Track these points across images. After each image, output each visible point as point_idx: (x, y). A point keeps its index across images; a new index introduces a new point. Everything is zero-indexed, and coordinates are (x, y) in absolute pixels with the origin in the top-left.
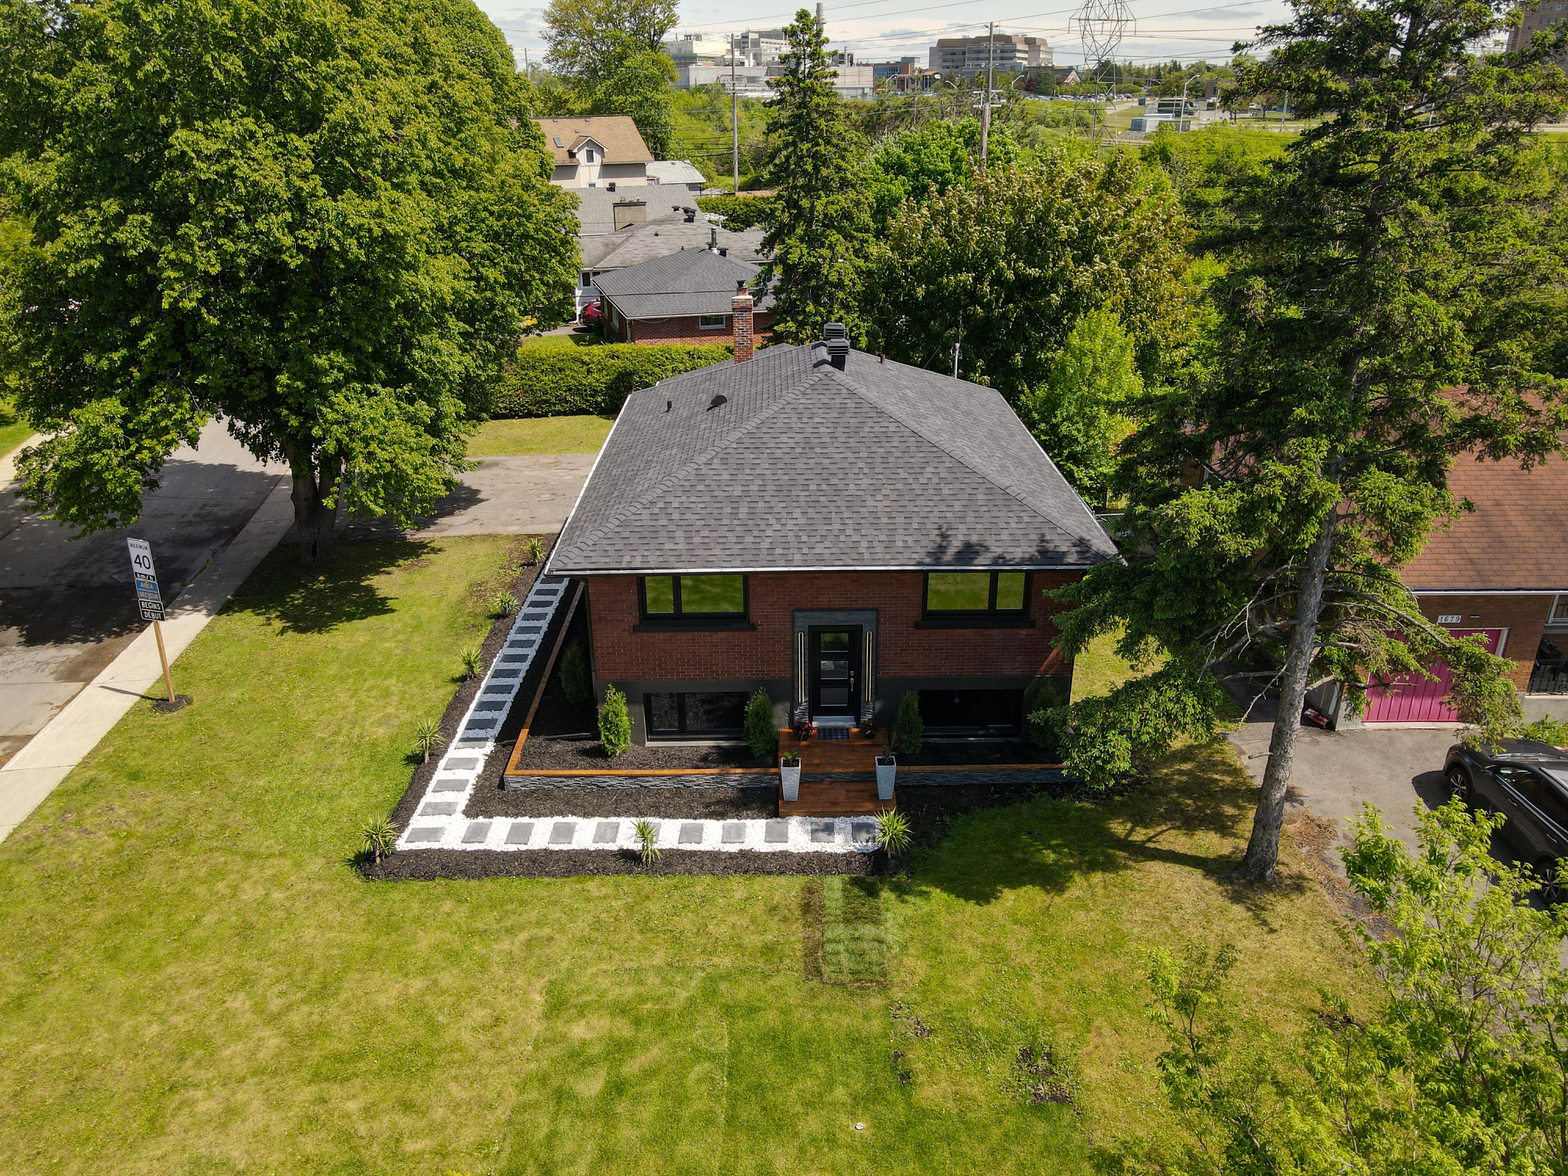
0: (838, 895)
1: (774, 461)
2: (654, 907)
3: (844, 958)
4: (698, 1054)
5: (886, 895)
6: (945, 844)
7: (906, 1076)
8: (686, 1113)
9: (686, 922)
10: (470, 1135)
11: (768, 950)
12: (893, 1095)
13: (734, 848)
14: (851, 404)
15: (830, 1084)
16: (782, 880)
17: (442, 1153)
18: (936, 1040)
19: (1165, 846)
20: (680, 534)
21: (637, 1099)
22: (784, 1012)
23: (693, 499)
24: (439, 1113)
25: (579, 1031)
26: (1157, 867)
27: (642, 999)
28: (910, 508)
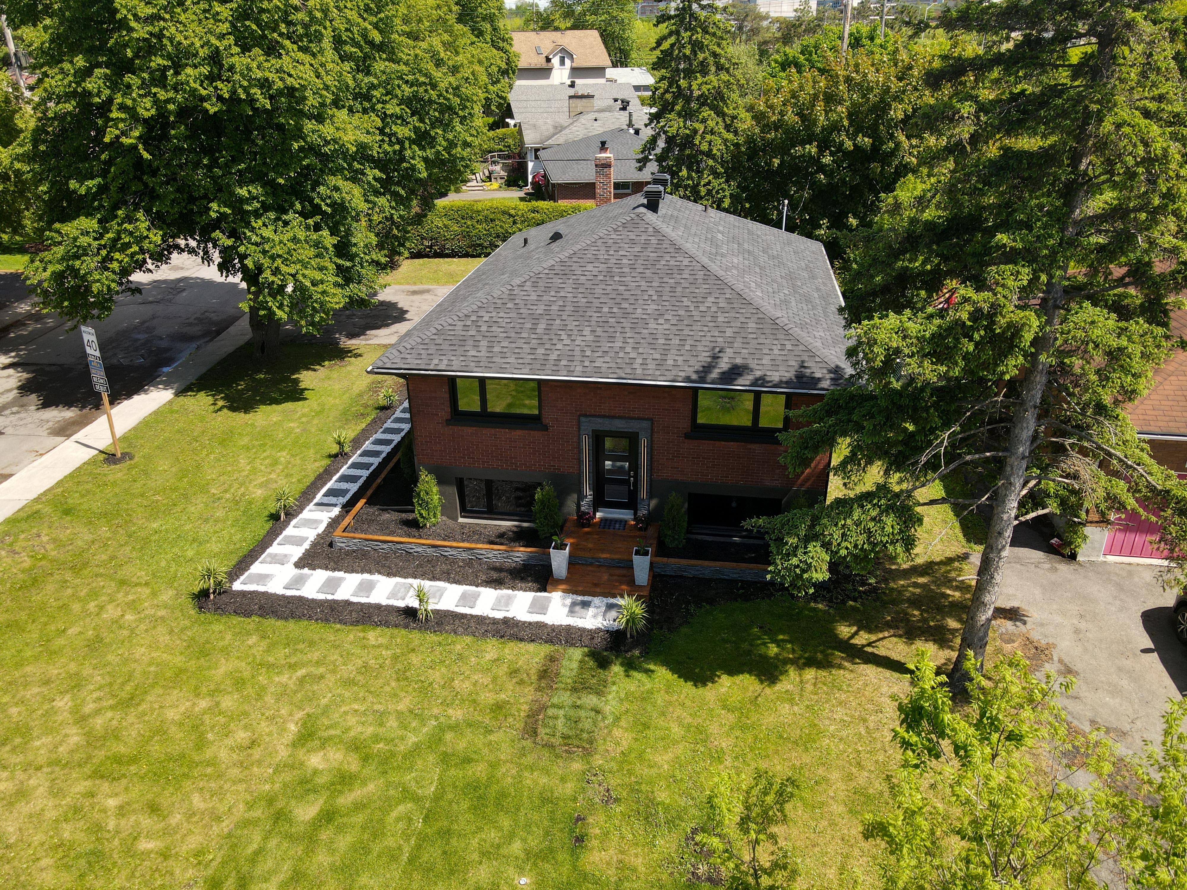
0: (575, 665)
1: (577, 285)
2: (415, 659)
3: (560, 724)
4: (407, 795)
5: (617, 668)
6: (685, 630)
7: (580, 840)
8: (376, 848)
9: (437, 676)
10: (194, 842)
11: (498, 708)
12: (563, 856)
13: (499, 615)
14: (654, 240)
15: (511, 837)
16: (531, 647)
17: (165, 855)
18: (618, 809)
19: (881, 651)
20: (484, 343)
21: (340, 829)
22: (494, 765)
23: (501, 315)
24: (176, 819)
25: (315, 761)
26: (870, 671)
27: (377, 739)
28: (686, 332)
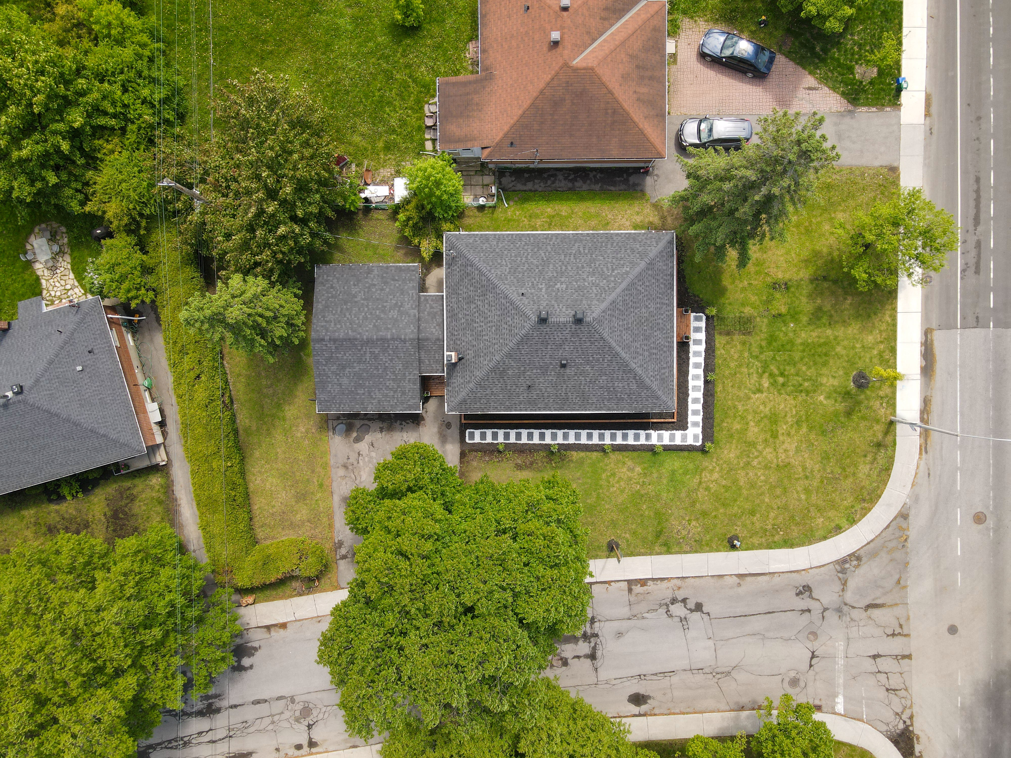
0: (722, 326)
4: (773, 358)
8: (789, 360)
12: (784, 318)
13: (703, 354)
14: (609, 312)
15: (781, 331)
16: (716, 340)
18: (770, 308)
20: (663, 371)
22: (761, 340)
27: (758, 372)
28: (654, 296)
